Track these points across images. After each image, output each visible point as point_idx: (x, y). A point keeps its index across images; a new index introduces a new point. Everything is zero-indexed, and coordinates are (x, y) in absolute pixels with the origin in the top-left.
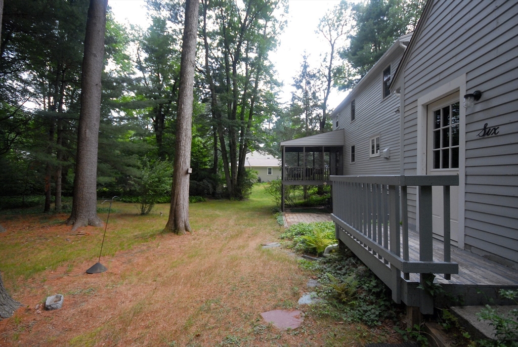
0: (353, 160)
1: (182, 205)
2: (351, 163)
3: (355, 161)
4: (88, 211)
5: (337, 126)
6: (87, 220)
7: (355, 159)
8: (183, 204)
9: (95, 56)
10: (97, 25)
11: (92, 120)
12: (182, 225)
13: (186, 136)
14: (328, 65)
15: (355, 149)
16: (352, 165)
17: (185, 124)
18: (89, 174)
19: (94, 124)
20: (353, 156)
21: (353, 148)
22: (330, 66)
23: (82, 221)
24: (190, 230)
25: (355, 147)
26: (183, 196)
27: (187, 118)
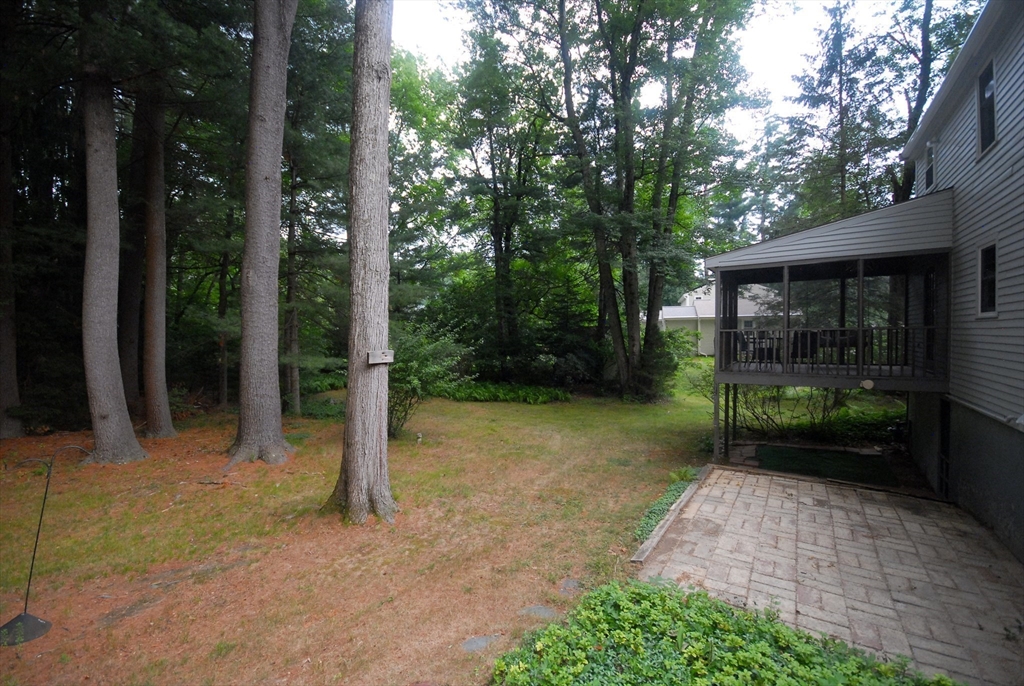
0: (989, 302)
1: (359, 446)
2: (981, 315)
3: (998, 308)
4: (258, 432)
5: (928, 185)
6: (257, 449)
7: (998, 301)
8: (363, 444)
9: (263, 120)
10: (265, 55)
11: (259, 250)
12: (359, 497)
13: (365, 267)
14: (920, 14)
15: (998, 261)
16: (985, 324)
17: (362, 235)
18: (257, 358)
19: (263, 258)
20: (989, 287)
21: (989, 255)
22: (928, 16)
23: (247, 450)
24: (381, 512)
25: (998, 253)
26: (364, 424)
27: (365, 222)
